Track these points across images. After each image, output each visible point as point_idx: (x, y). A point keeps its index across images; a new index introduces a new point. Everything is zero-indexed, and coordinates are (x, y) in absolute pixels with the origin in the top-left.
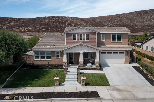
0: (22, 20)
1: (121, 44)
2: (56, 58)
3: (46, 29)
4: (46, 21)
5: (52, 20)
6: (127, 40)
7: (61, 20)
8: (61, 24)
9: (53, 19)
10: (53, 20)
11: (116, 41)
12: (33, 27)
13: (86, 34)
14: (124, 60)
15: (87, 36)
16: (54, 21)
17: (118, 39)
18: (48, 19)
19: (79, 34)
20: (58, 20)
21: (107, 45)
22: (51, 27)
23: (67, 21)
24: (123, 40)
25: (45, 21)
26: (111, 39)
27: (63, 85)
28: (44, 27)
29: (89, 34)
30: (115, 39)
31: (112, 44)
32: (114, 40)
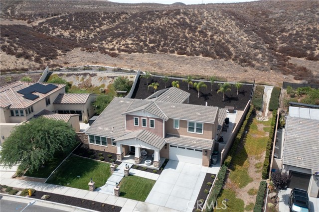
0: (124, 16)
1: (201, 136)
2: (112, 145)
3: (156, 43)
4: (161, 23)
5: (172, 21)
6: (209, 132)
7: (189, 19)
8: (187, 30)
9: (175, 17)
10: (175, 21)
11: (194, 131)
12: (135, 38)
13: (150, 119)
14: (201, 161)
15: (152, 121)
16: (175, 23)
17: (197, 129)
18: (166, 18)
19: (142, 118)
20: (184, 19)
21: (182, 135)
22: (166, 39)
23: (200, 23)
24: (205, 131)
25: (159, 22)
26: (188, 129)
27: (98, 190)
28: (153, 40)
29: (154, 120)
30: (194, 128)
31: (190, 134)
32: (191, 129)
